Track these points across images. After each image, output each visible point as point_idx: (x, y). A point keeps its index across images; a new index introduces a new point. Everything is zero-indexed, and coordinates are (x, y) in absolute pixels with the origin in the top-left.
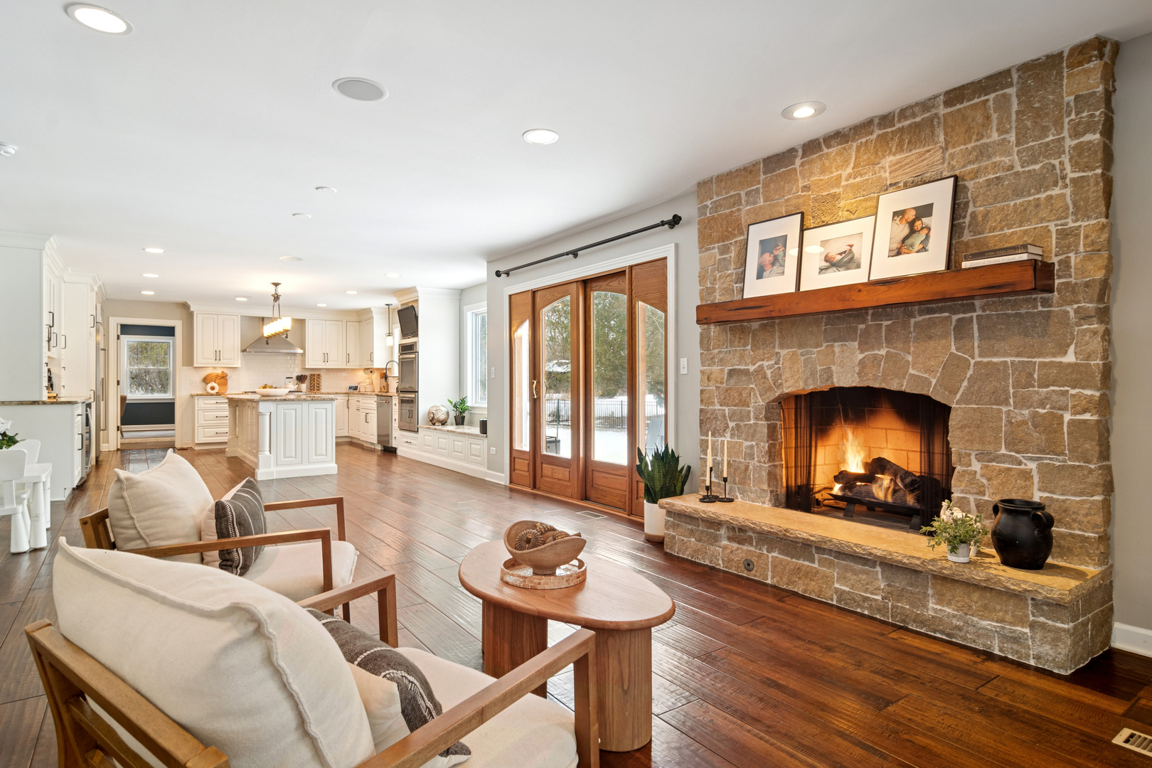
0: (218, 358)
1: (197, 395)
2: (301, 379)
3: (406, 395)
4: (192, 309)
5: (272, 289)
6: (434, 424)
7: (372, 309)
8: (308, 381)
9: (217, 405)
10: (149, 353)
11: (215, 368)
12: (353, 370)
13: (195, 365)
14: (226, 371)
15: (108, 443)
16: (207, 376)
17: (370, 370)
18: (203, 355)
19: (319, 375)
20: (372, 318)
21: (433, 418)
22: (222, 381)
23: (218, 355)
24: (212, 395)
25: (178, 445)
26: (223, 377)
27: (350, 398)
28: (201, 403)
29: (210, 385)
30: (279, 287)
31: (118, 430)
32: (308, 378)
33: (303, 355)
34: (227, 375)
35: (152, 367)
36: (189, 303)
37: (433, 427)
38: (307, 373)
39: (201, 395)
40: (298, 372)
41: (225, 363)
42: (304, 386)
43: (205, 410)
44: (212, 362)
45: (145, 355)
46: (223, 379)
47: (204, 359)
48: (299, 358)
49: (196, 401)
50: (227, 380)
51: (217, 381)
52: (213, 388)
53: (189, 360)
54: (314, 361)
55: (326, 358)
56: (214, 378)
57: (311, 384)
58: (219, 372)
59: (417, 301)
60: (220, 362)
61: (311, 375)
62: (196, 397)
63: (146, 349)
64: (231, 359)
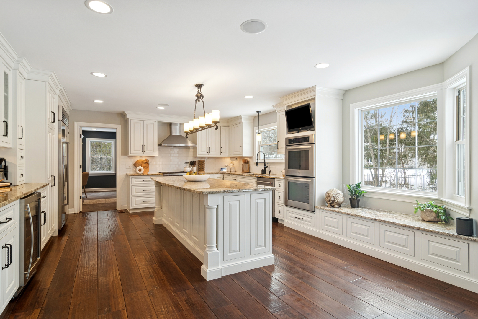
0: (144, 150)
1: (131, 175)
2: (193, 164)
3: (296, 179)
4: (127, 116)
5: (195, 91)
6: (333, 206)
7: (242, 117)
8: (197, 164)
9: (144, 182)
10: (102, 148)
11: (141, 156)
12: (224, 157)
13: (130, 155)
14: (148, 159)
15: (74, 208)
16: (137, 162)
17: (235, 158)
18: (134, 148)
19: (204, 161)
20: (241, 122)
21: (334, 201)
22: (146, 165)
23: (144, 148)
24: (140, 175)
25: (118, 208)
26: (146, 163)
27: (224, 176)
28: (134, 181)
29: (138, 168)
30: (202, 88)
31: (80, 198)
32: (197, 163)
33: (195, 148)
34: (148, 161)
35: (103, 156)
36: (126, 112)
37: (331, 209)
38: (196, 160)
39: (134, 175)
40: (191, 159)
41: (147, 153)
42: (195, 169)
43: (136, 186)
44: (140, 153)
45: (100, 149)
46: (146, 164)
47: (135, 150)
48: (191, 150)
49: (130, 180)
50: (148, 164)
51: (143, 165)
52: (140, 170)
53: (125, 152)
54: (201, 152)
55: (209, 150)
56: (141, 163)
57: (199, 167)
58: (144, 159)
59: (313, 99)
60: (145, 153)
61: (199, 161)
62: (131, 177)
63: (100, 146)
64: (152, 151)
